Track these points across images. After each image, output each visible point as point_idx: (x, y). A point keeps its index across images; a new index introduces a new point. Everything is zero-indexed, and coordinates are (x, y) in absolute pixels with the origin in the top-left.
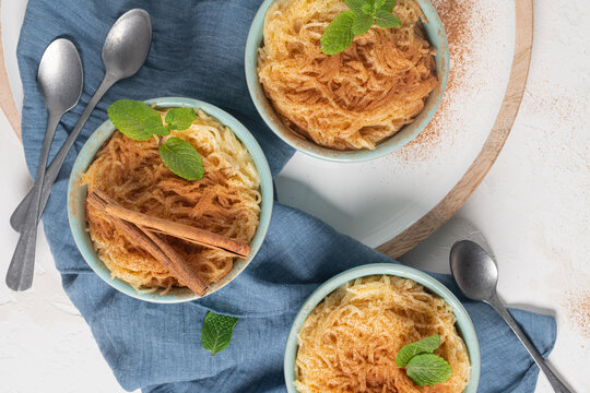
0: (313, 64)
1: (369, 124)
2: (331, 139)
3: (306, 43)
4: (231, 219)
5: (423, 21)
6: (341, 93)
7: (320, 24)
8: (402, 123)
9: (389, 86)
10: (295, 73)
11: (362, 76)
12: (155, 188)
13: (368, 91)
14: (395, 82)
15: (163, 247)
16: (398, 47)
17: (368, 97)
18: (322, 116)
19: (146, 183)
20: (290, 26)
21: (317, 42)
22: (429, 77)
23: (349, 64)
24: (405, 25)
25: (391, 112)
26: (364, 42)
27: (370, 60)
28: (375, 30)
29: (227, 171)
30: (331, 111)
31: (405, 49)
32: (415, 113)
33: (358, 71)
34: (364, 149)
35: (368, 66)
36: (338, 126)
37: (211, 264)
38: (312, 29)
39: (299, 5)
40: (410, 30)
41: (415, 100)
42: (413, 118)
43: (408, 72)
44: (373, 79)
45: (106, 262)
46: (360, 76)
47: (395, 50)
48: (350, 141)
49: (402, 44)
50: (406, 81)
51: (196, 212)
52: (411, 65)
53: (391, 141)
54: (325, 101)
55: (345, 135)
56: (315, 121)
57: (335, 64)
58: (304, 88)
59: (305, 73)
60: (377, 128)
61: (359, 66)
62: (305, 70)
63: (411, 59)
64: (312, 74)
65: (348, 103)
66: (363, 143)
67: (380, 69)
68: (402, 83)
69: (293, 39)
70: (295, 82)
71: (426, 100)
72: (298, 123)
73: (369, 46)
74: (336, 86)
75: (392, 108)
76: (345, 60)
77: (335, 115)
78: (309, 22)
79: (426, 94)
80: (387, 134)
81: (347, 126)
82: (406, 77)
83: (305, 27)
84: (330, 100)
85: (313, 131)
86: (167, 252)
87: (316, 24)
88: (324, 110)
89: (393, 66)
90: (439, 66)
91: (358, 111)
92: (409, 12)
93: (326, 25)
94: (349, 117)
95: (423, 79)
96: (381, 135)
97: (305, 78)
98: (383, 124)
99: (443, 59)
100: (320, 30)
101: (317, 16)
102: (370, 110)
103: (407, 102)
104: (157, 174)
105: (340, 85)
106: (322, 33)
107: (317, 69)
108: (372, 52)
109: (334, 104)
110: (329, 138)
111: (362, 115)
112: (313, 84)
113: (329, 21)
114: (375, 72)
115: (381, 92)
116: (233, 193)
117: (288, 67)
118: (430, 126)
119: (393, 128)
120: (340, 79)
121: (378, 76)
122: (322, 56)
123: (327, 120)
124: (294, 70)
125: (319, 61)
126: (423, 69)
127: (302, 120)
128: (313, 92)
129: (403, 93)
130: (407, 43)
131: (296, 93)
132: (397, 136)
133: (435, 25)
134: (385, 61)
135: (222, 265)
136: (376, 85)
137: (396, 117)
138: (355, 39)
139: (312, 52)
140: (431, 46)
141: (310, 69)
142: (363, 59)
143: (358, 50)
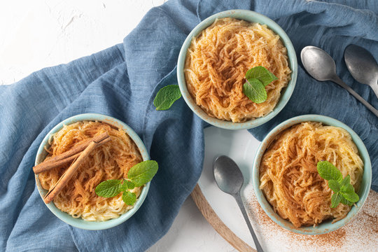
0: (312, 155)
1: (274, 186)
2: (267, 164)
3: (324, 152)
4: (69, 198)
5: (334, 220)
6: (294, 171)
7: (335, 160)
8: (274, 205)
9: (297, 199)
10: (307, 144)
11: (303, 184)
12: (100, 168)
13: (294, 187)
14: (299, 203)
15: (65, 160)
16: (320, 206)
17: (291, 187)
18: (281, 159)
19: (105, 164)
20: (335, 142)
21: (324, 158)
22: (301, 222)
23: (311, 177)
24: (332, 209)
25: (281, 199)
26: (323, 185)
27: (313, 189)
28: (330, 192)
29: (94, 207)
30: (284, 165)
31: (318, 210)
32: (280, 214)
33: (306, 181)
34: (260, 182)
35: (309, 187)
36: (274, 168)
37: (49, 178)
38: (333, 156)
39: (346, 149)
40: (329, 213)
41: (287, 213)
42: (277, 212)
43: (304, 210)
44: (301, 190)
45: (74, 125)
46: (303, 183)
47: (318, 204)
48: (265, 175)
49: (321, 208)
50: (299, 209)
51: (77, 184)
52: (309, 213)
53: (264, 198)
54: (290, 161)
55: (269, 172)
56: (278, 155)
57: (311, 168)
58: (298, 149)
59: (306, 150)
60: (272, 190)
61: (310, 182)
62: (309, 151)
63: (313, 213)
64: (306, 154)
65: (288, 175)
66: (264, 183)
67: (308, 194)
68: (298, 207)
69: (327, 144)
70: (302, 144)
71: (287, 220)
72: (277, 144)
73: (321, 189)
74: (298, 168)
75: (284, 200)
76: (314, 174)
77: (281, 167)
78: (336, 154)
79: (291, 220)
80: (268, 196)
81: (274, 173)
82: (301, 210)
83: (334, 151)
84: (290, 165)
85: (273, 154)
86: (61, 162)
87: (335, 157)
88: (284, 161)
89: (309, 202)
90: (307, 229)
91: (282, 181)
92: (339, 212)
93: (334, 164)
94: (279, 175)
95: (300, 219)
96: (268, 193)
97: (304, 151)
98: (274, 194)
99: (311, 231)
100: (332, 160)
101: (340, 158)
102: (283, 187)
103: (286, 209)
104: (107, 172)
105: (299, 170)
106: (330, 161)
107: (309, 158)
108: (317, 190)
109: (288, 166)
110: (268, 163)
111: (280, 183)
112: (300, 155)
113: (337, 165)
114: (305, 191)
115: (293, 194)
116: (82, 205)
117: (311, 140)
118: (269, 219)
119: (271, 200)
120: (303, 171)
121: (303, 193)
122: (316, 161)
123: (278, 162)
124: (309, 144)
125: (313, 159)
126: (306, 220)
127: (279, 147)
128: (295, 154)
129: (292, 207)
130: (322, 211)
131: (295, 144)
132: (266, 202)
133: (331, 227)
134: (312, 198)
135: (47, 184)
136: (297, 192)
137: (278, 202)
138: (325, 181)
139: (319, 155)
140: (319, 225)
141: (309, 153)
142: (313, 185)
143: (319, 182)
